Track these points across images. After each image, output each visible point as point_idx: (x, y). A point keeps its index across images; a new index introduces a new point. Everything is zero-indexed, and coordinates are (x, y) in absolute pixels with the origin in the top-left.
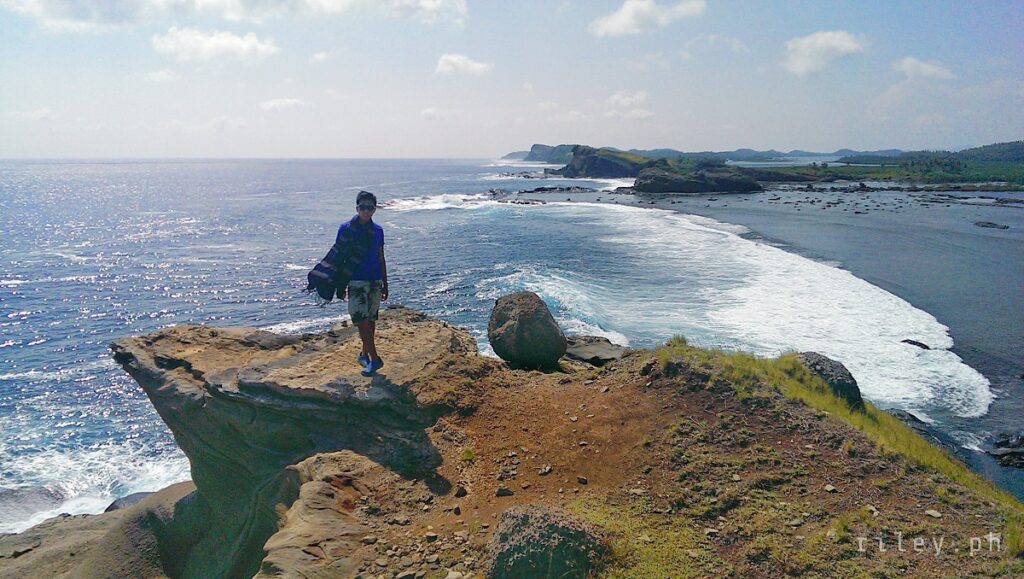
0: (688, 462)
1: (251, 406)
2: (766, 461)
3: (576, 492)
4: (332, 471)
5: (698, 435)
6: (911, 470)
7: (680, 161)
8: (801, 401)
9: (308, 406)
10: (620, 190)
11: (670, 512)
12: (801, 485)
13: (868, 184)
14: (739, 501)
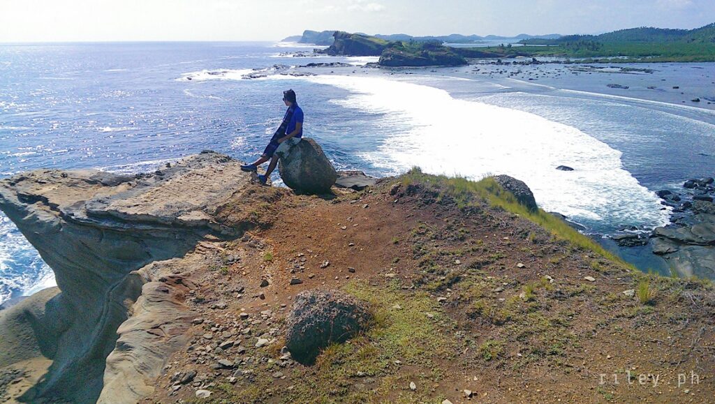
0: (425, 253)
1: (98, 229)
2: (477, 250)
3: (348, 278)
4: (166, 273)
5: (431, 234)
6: (574, 251)
7: (411, 43)
8: (501, 207)
9: (144, 227)
10: (369, 65)
11: (413, 288)
12: (501, 264)
13: (538, 59)
14: (460, 278)
